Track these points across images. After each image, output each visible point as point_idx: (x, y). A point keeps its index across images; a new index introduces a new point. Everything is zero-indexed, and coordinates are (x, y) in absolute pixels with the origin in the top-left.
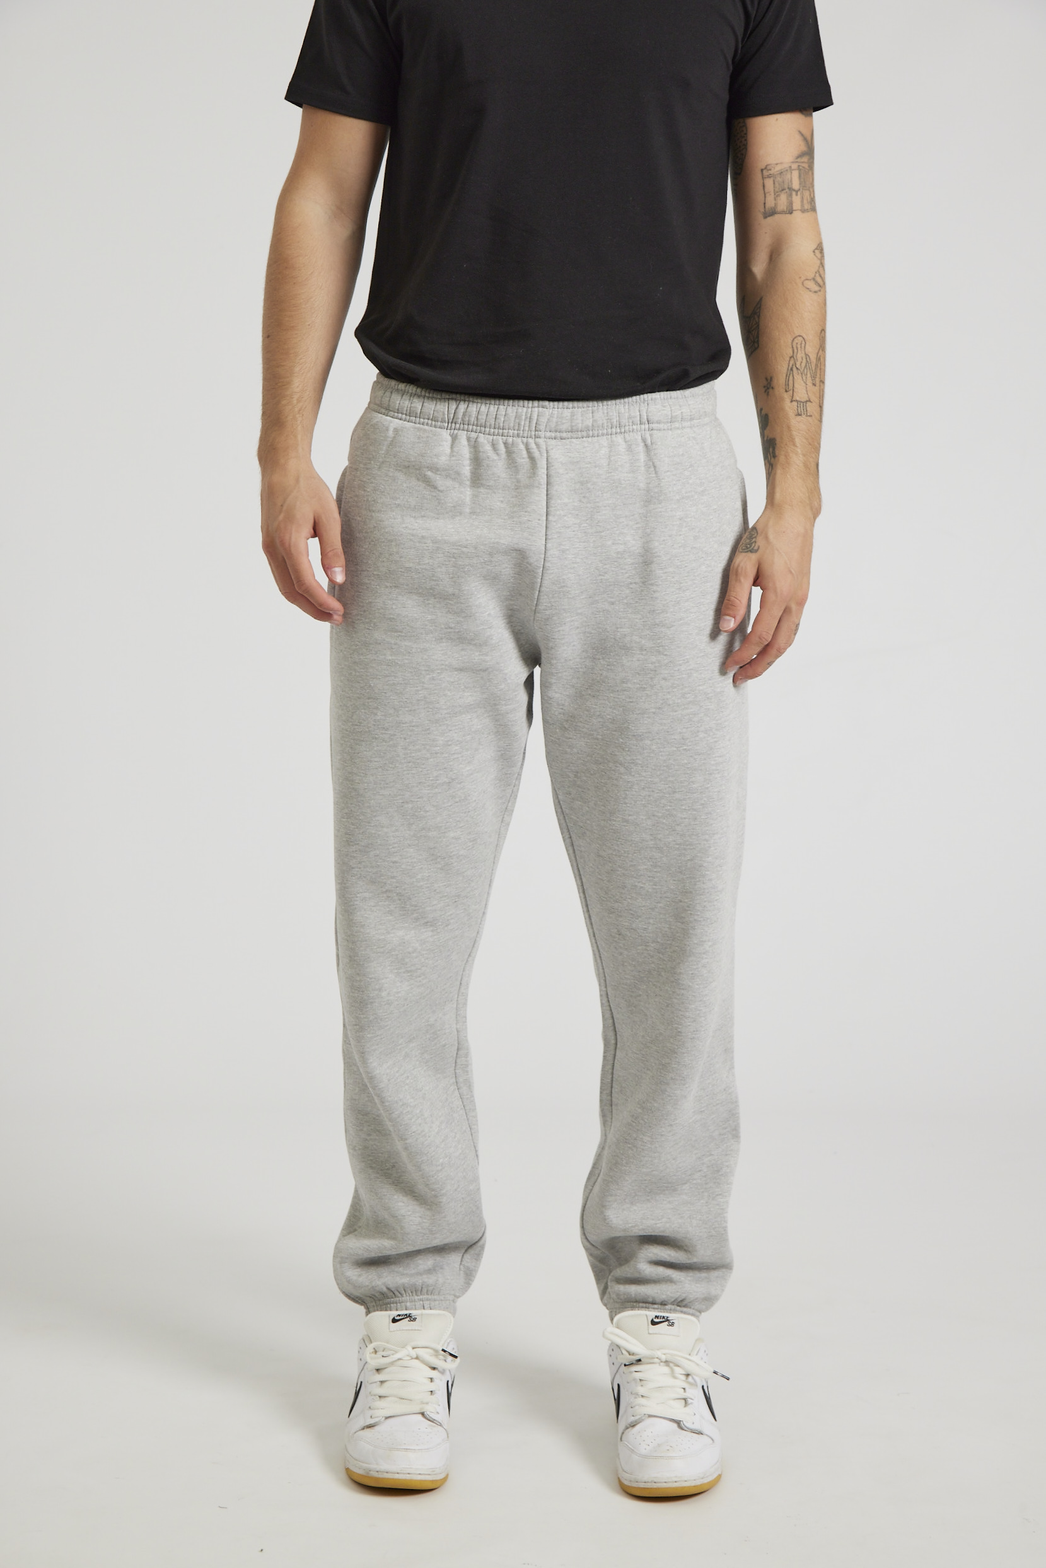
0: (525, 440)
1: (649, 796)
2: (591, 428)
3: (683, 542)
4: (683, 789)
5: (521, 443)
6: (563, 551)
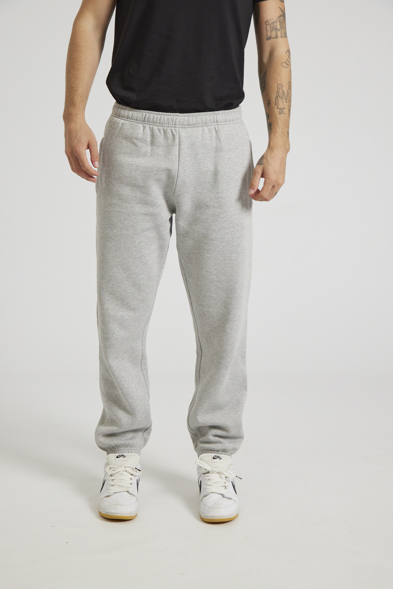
3: (229, 167)
4: (229, 259)
5: (169, 129)
6: (185, 170)
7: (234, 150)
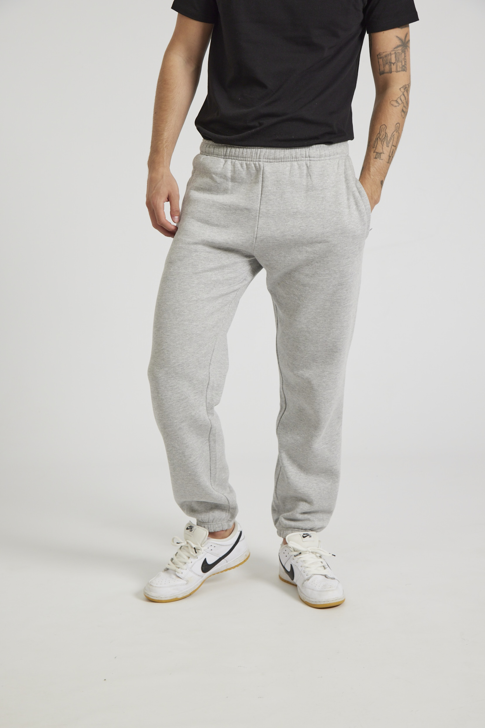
0: (254, 162)
1: (306, 311)
2: (283, 158)
3: (324, 207)
4: (321, 308)
5: (253, 164)
6: (268, 210)
7: (330, 188)
